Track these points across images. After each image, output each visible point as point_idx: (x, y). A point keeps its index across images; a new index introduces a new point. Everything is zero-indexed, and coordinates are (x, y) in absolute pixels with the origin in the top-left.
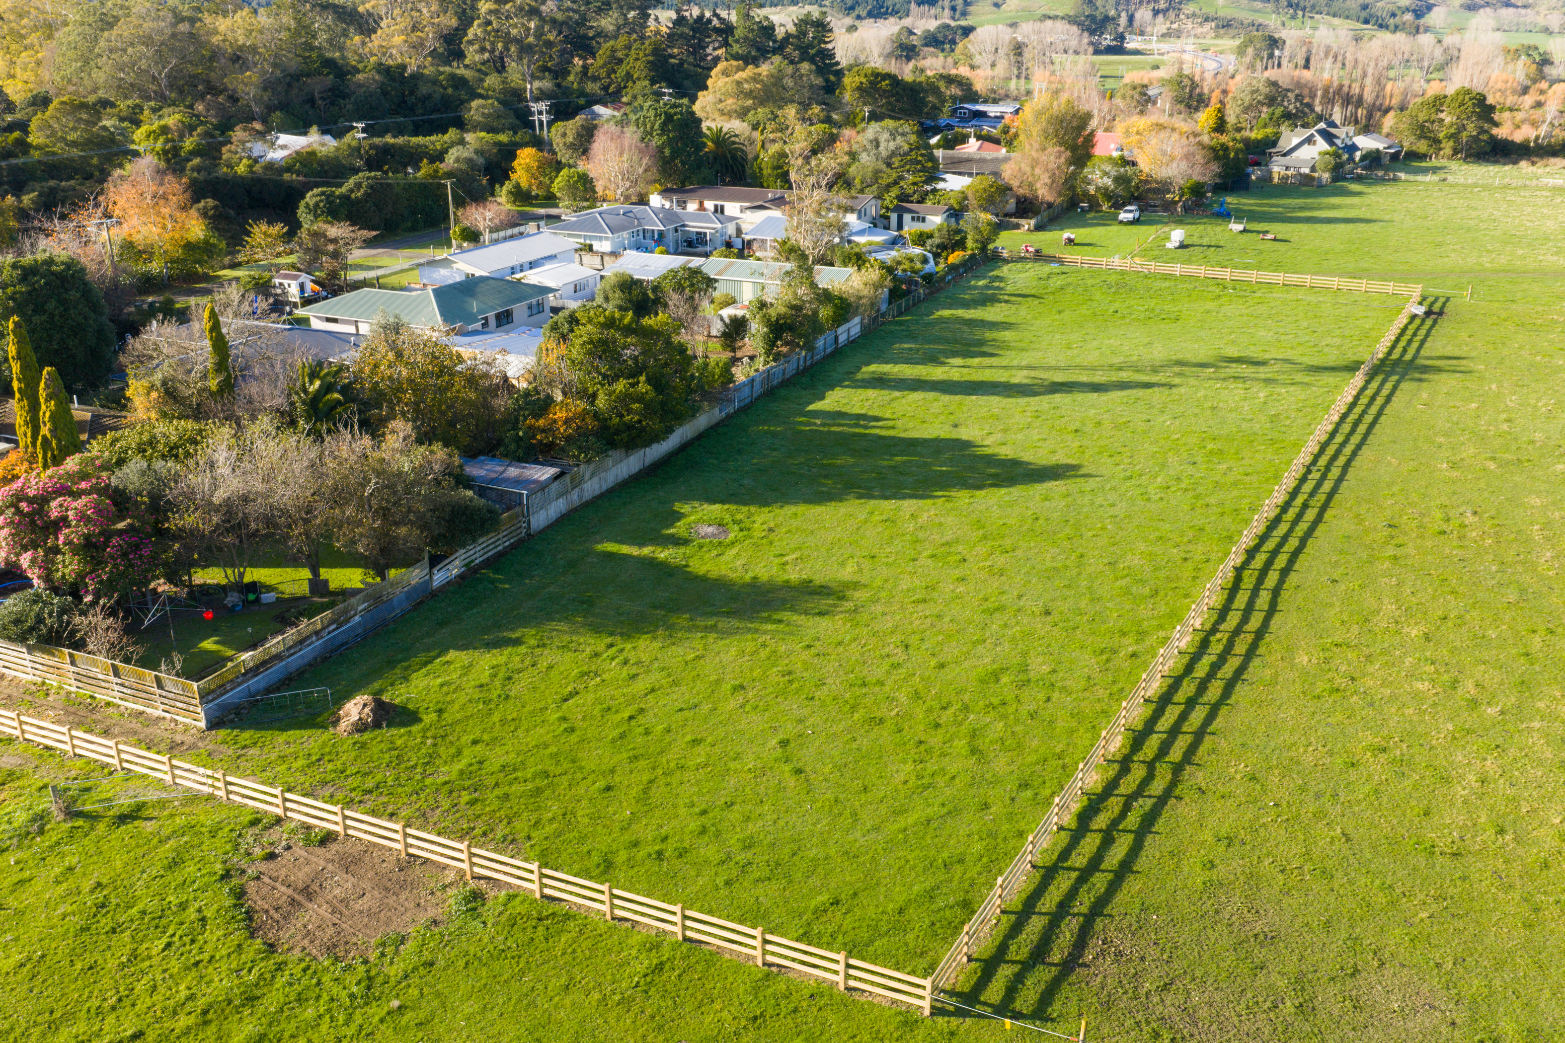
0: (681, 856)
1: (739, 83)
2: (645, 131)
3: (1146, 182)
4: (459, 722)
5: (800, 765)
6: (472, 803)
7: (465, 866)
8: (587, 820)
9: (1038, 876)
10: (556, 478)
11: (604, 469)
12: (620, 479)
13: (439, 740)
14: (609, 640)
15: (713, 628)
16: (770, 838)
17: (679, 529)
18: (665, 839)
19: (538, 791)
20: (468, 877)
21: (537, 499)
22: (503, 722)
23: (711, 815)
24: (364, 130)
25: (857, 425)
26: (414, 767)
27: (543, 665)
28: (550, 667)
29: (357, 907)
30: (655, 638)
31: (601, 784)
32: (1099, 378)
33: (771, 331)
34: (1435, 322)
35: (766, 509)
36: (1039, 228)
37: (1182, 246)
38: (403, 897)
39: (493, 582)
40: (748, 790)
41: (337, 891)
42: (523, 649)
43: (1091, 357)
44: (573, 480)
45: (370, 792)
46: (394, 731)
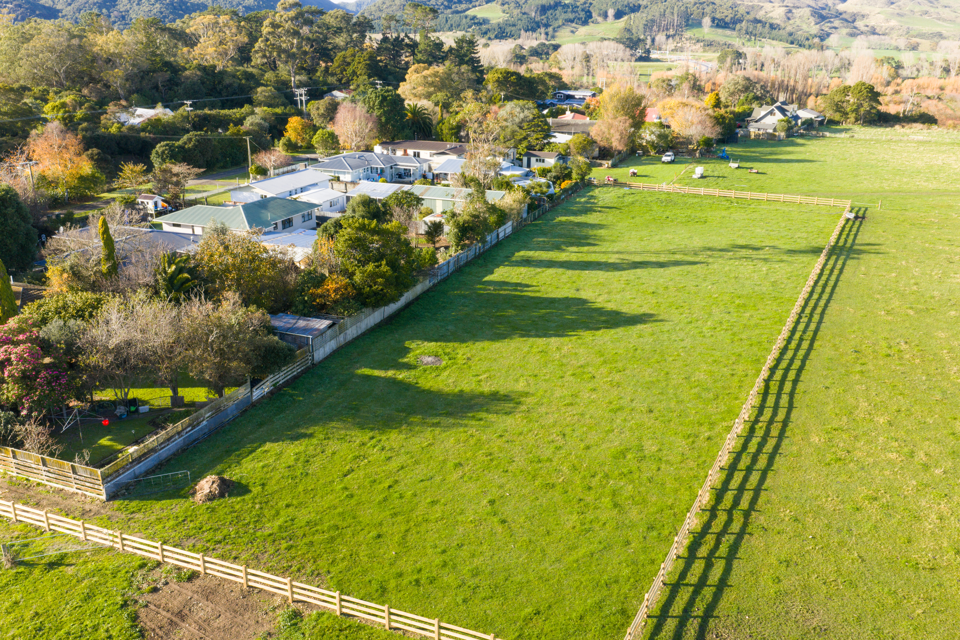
0: (431, 582)
1: (425, 77)
2: (369, 106)
3: (677, 138)
4: (276, 492)
5: (504, 517)
6: (289, 548)
7: (288, 594)
8: (366, 559)
9: (668, 590)
10: (330, 327)
11: (360, 321)
12: (369, 327)
13: (264, 505)
14: (371, 434)
15: (437, 425)
16: (489, 568)
17: (409, 358)
18: (420, 571)
19: (332, 539)
20: (290, 601)
21: (318, 340)
22: (305, 491)
23: (449, 553)
24: (191, 106)
25: (516, 290)
26: (248, 524)
27: (329, 452)
28: (334, 453)
29: (216, 625)
30: (400, 432)
31: (374, 533)
32: (662, 258)
33: (460, 231)
34: (861, 223)
35: (464, 345)
36: (614, 166)
37: (703, 177)
38: (246, 616)
39: (291, 396)
40: (471, 535)
41: (201, 614)
42: (315, 441)
43: (657, 246)
44: (340, 328)
45: (220, 542)
46: (233, 499)
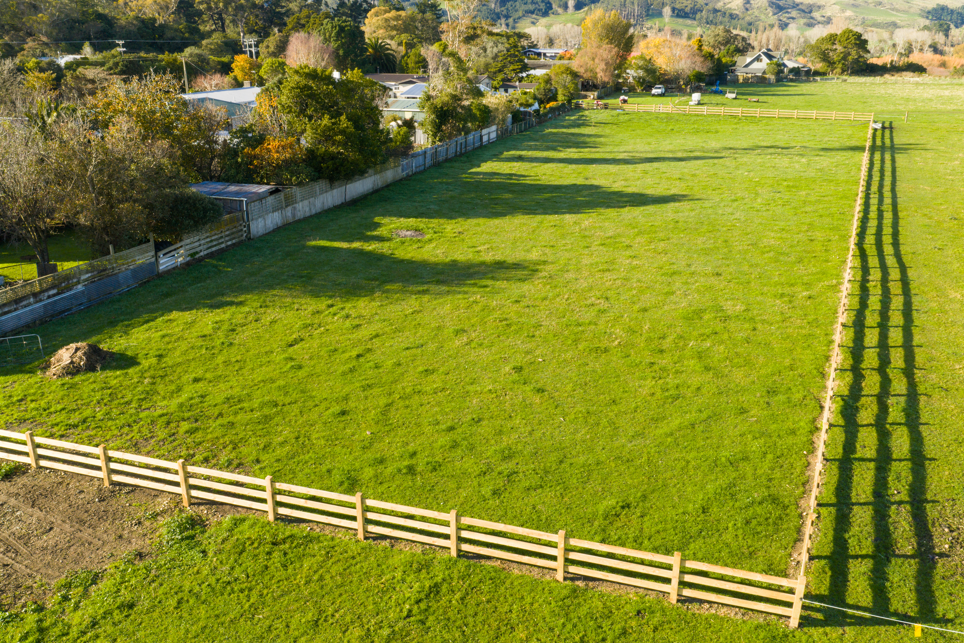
0: (435, 469)
1: (387, 20)
2: (325, 38)
3: (664, 74)
4: (179, 364)
5: (539, 386)
6: (191, 432)
7: (181, 490)
8: (323, 442)
10: (272, 193)
11: (313, 195)
12: (326, 208)
13: (159, 380)
14: (330, 302)
15: (424, 292)
16: (529, 449)
17: (382, 231)
18: (413, 454)
19: (267, 419)
20: (185, 503)
21: (255, 207)
22: (227, 363)
23: (460, 430)
26: (128, 403)
27: (267, 319)
28: (273, 322)
30: (373, 300)
31: (337, 409)
33: (437, 117)
34: (891, 132)
35: (454, 221)
37: (700, 104)
39: (215, 266)
40: (492, 407)
42: (246, 309)
43: (669, 147)
45: (76, 426)
46: (109, 373)
